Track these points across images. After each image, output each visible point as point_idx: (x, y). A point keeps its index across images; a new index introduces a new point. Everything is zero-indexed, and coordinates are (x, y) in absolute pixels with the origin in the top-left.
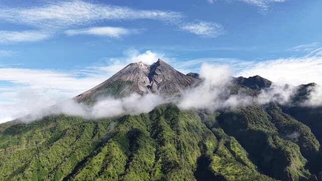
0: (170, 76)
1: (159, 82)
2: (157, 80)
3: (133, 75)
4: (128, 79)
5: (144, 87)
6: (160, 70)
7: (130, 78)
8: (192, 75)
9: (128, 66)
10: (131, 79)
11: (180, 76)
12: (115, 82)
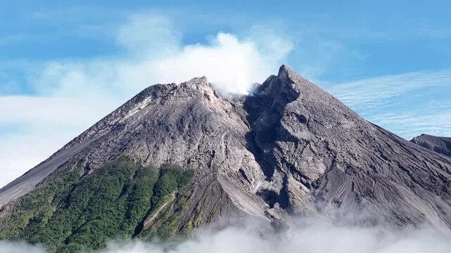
0: (355, 148)
1: (314, 177)
2: (303, 166)
3: (180, 139)
4: (162, 156)
5: (248, 195)
6: (302, 119)
7: (173, 152)
8: (432, 145)
9: (139, 98)
10: (180, 160)
11: (397, 150)
12: (100, 172)
